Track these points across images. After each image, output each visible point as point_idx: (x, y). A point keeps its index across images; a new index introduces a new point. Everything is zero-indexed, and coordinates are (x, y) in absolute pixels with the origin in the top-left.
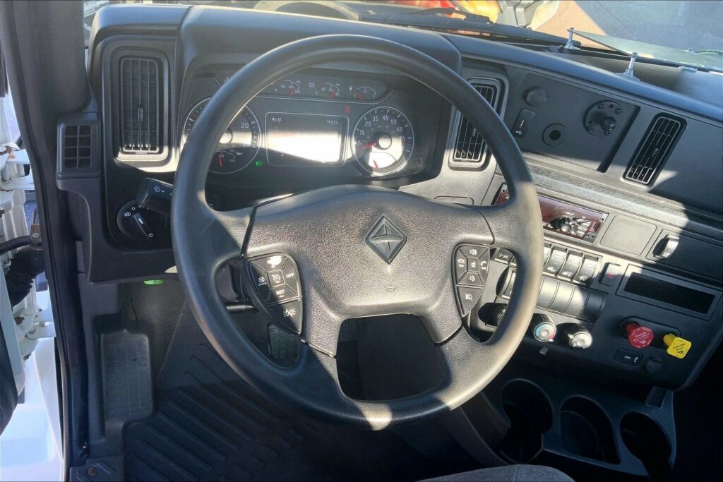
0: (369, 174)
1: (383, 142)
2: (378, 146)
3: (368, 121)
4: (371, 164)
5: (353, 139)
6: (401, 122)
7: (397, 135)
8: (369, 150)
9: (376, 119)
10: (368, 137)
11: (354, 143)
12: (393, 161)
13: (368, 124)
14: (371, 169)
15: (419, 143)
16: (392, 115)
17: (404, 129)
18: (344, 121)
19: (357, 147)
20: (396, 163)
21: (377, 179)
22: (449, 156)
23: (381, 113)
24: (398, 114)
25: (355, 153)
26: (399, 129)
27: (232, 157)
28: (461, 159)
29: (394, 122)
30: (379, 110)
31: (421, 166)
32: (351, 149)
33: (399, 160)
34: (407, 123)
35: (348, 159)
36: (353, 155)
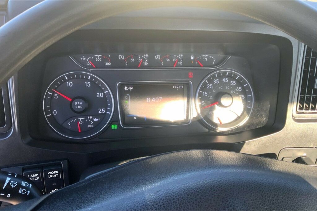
0: (214, 130)
1: (225, 101)
2: (220, 104)
3: (209, 83)
4: (215, 120)
5: (197, 100)
6: (240, 83)
7: (238, 94)
8: (212, 109)
9: (216, 81)
10: (211, 97)
11: (198, 103)
12: (236, 117)
13: (210, 86)
14: (216, 125)
15: (258, 99)
16: (231, 77)
17: (243, 88)
18: (188, 85)
19: (202, 107)
20: (239, 119)
21: (222, 134)
22: (292, 109)
23: (221, 76)
24: (236, 76)
25: (199, 113)
26: (239, 89)
27: (90, 123)
28: (304, 111)
29: (233, 83)
30: (219, 74)
31: (263, 120)
32: (196, 109)
33: (241, 115)
34: (246, 83)
35: (194, 118)
36: (198, 114)
